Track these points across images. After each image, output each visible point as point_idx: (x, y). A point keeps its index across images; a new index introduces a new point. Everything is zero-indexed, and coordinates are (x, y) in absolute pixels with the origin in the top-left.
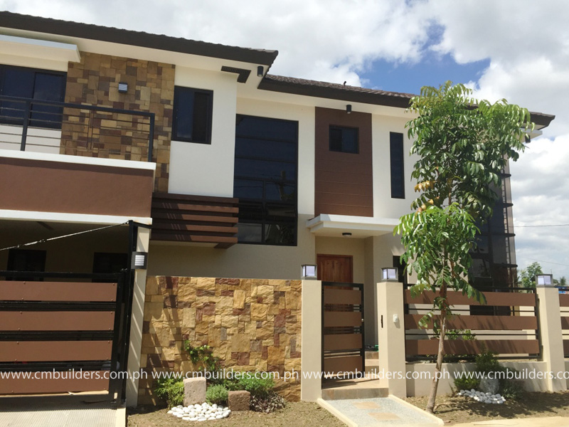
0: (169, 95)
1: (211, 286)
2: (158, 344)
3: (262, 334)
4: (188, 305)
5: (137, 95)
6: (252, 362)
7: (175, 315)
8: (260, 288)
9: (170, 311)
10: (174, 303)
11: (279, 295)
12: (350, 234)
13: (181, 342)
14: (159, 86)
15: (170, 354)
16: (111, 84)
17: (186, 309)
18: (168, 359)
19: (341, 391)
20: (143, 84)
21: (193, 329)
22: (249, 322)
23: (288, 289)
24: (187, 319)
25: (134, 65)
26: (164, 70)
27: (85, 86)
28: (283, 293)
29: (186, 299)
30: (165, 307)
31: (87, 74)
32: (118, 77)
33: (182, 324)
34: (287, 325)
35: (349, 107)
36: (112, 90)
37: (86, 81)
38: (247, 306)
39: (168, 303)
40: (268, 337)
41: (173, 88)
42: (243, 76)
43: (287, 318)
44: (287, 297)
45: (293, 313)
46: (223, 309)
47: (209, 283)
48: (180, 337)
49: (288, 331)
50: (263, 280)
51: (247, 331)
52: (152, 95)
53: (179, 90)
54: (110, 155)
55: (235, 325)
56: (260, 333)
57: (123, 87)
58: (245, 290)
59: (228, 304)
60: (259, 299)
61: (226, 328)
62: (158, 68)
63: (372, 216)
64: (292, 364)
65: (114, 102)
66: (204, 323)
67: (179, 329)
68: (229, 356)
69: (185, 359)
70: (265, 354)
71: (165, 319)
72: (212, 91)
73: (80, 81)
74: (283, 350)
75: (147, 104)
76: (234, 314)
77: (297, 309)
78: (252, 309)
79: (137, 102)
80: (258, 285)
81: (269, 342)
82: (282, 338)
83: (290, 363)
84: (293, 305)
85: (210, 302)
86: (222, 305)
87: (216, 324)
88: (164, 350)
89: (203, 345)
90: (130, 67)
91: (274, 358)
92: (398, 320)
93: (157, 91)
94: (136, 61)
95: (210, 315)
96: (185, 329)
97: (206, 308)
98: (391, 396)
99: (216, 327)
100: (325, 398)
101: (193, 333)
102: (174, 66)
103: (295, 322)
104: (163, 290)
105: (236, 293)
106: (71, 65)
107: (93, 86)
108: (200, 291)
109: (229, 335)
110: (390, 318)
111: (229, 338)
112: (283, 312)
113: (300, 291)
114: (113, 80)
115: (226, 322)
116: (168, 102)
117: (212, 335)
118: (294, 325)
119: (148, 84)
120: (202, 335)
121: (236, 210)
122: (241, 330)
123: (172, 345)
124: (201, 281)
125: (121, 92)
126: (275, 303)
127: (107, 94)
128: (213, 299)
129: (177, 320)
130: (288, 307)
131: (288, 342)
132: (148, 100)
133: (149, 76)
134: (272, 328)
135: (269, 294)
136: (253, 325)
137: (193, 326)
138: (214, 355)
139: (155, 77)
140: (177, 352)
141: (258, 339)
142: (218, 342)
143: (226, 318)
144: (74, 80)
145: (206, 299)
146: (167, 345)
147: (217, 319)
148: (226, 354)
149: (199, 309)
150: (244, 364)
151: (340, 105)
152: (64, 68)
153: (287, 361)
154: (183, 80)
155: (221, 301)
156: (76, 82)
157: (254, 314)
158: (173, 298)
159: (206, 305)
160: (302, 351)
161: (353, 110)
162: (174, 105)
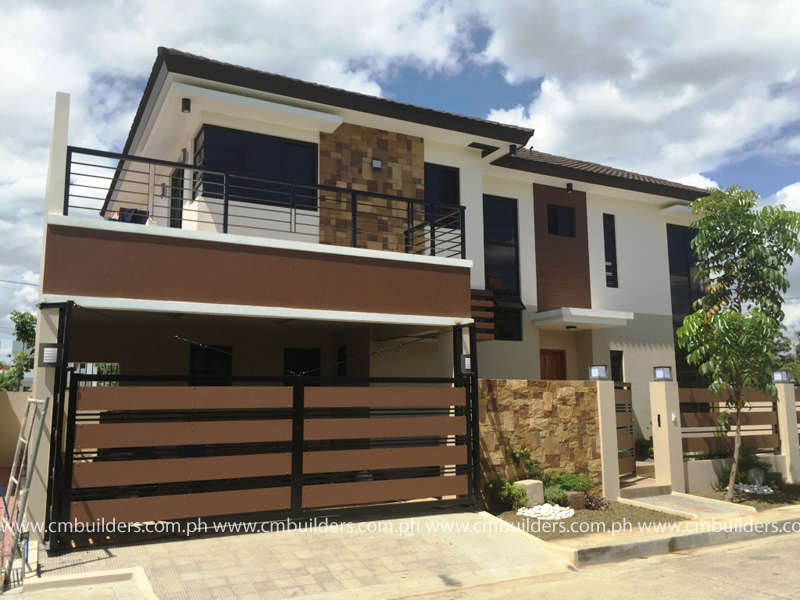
0: (419, 174)
1: (524, 389)
2: (486, 450)
3: (568, 436)
4: (506, 408)
5: (390, 173)
6: (562, 464)
7: (497, 418)
8: (564, 389)
9: (493, 414)
10: (495, 407)
11: (580, 396)
12: (575, 327)
13: (504, 447)
14: (410, 164)
15: (497, 458)
16: (364, 159)
17: (505, 413)
18: (495, 463)
19: (635, 490)
20: (394, 160)
21: (513, 432)
22: (557, 425)
23: (585, 390)
24: (508, 422)
25: (384, 137)
26: (413, 144)
27: (339, 161)
28: (582, 394)
29: (504, 402)
30: (488, 411)
31: (340, 147)
32: (370, 152)
33: (504, 427)
34: (587, 426)
35: (570, 186)
36: (365, 167)
37: (339, 156)
38: (554, 407)
39: (490, 407)
40: (574, 439)
41: (423, 166)
42: (487, 150)
43: (587, 418)
44: (586, 398)
45: (592, 415)
46: (536, 411)
47: (523, 385)
48: (503, 441)
49: (589, 433)
50: (566, 382)
51: (556, 434)
52: (404, 173)
53: (429, 167)
54: (369, 243)
55: (546, 428)
56: (567, 435)
57: (377, 164)
58: (552, 391)
59: (539, 407)
60: (564, 401)
61: (539, 430)
62: (407, 141)
63: (590, 307)
64: (594, 465)
65: (368, 181)
66: (521, 426)
67: (501, 433)
68: (544, 459)
69: (508, 463)
70: (572, 458)
71: (489, 423)
72: (458, 169)
73: (334, 155)
74: (586, 452)
75: (400, 183)
76: (545, 417)
77: (595, 410)
78: (558, 411)
79: (390, 181)
80: (562, 386)
81: (574, 444)
82: (584, 440)
83: (592, 464)
84: (592, 406)
85: (525, 405)
86: (534, 408)
87: (531, 427)
88: (491, 454)
89: (523, 448)
90: (379, 137)
91: (580, 459)
92: (676, 419)
93: (408, 168)
94: (386, 132)
95: (525, 418)
96: (507, 432)
97: (522, 411)
98: (674, 493)
99: (532, 430)
100: (622, 497)
101: (513, 437)
102: (422, 140)
103: (594, 424)
104: (485, 393)
105: (545, 395)
106: (323, 136)
107: (346, 162)
108: (517, 394)
109: (542, 437)
110: (669, 417)
111: (543, 441)
112: (585, 413)
113: (596, 392)
114: (365, 155)
115: (539, 425)
116: (419, 181)
117: (529, 438)
118: (593, 427)
119: (400, 160)
120: (520, 438)
122: (552, 432)
123: (497, 449)
124: (517, 384)
125: (376, 170)
126: (576, 405)
127: (360, 171)
128: (527, 402)
129: (500, 424)
130: (588, 409)
131: (590, 443)
132: (400, 178)
133: (400, 150)
134: (576, 430)
135: (571, 395)
136: (561, 427)
137: (512, 429)
138: (532, 458)
139: (405, 151)
140: (502, 456)
141: (566, 441)
142: (534, 445)
143: (539, 421)
144: (325, 154)
145: (521, 402)
146: (493, 449)
147: (531, 422)
148: (541, 456)
149: (516, 412)
150: (556, 466)
151: (560, 182)
152: (316, 140)
153: (590, 462)
154: (433, 156)
155: (534, 404)
156: (329, 156)
157: (561, 416)
158: (494, 401)
159: (522, 408)
160: (602, 452)
161: (574, 188)
162: (426, 185)
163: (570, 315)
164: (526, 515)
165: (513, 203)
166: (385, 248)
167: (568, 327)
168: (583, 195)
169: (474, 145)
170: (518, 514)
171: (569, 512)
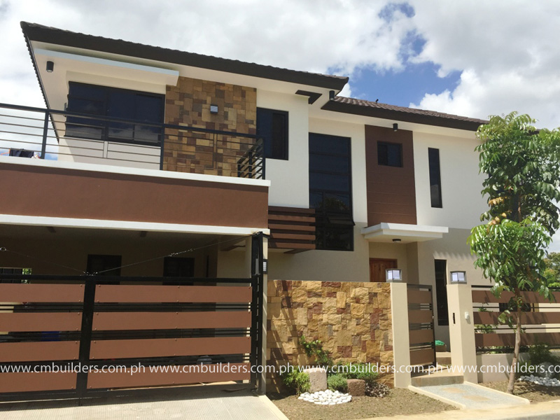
0: (252, 116)
1: (318, 289)
2: (279, 340)
3: (361, 330)
4: (300, 305)
5: (226, 116)
6: (354, 354)
7: (291, 313)
8: (357, 289)
9: (287, 310)
10: (289, 304)
11: (373, 296)
12: (400, 240)
13: (296, 338)
14: (244, 108)
15: (289, 348)
16: (204, 106)
17: (299, 309)
18: (287, 352)
19: (426, 379)
20: (230, 106)
21: (306, 326)
22: (350, 320)
23: (379, 290)
24: (301, 317)
25: (222, 88)
26: (247, 93)
27: (182, 107)
28: (376, 294)
29: (299, 300)
30: (283, 307)
31: (182, 96)
32: (209, 100)
33: (297, 322)
34: (380, 322)
35: (395, 125)
36: (204, 112)
37: (182, 103)
38: (348, 305)
39: (285, 304)
40: (366, 332)
41: (255, 110)
42: (313, 98)
43: (380, 315)
44: (379, 298)
45: (385, 312)
46: (329, 309)
47: (317, 286)
48: (296, 333)
49: (381, 328)
50: (360, 283)
51: (349, 328)
52: (238, 116)
53: (261, 111)
54: (205, 171)
55: (339, 323)
56: (360, 329)
57: (214, 109)
58: (345, 291)
59: (333, 304)
60: (357, 300)
61: (332, 325)
62: (242, 91)
63: (416, 224)
64: (386, 356)
65: (207, 123)
66: (315, 321)
67: (294, 327)
68: (336, 349)
69: (300, 353)
70: (364, 349)
71: (283, 318)
72: (288, 112)
73: (177, 103)
74: (378, 344)
75: (235, 124)
76: (338, 313)
77: (388, 308)
78: (352, 308)
79: (226, 122)
80: (356, 287)
81: (367, 337)
82: (377, 333)
83: (384, 355)
84: (384, 305)
85: (319, 303)
86: (327, 305)
87: (324, 321)
88: (283, 345)
89: (315, 340)
90: (218, 90)
91: (372, 351)
92: (469, 316)
93: (242, 112)
94: (223, 85)
95: (319, 314)
96: (300, 326)
97: (316, 308)
98: (466, 383)
99: (325, 325)
100: (414, 385)
101: (306, 330)
102: (255, 90)
103: (387, 320)
104: (280, 292)
105: (339, 294)
106: (168, 88)
107: (188, 107)
108: (310, 293)
109: (335, 331)
110: (462, 315)
111: (335, 334)
112: (377, 310)
113: (389, 293)
114: (205, 103)
115: (332, 320)
116: (252, 122)
117: (321, 331)
118: (386, 323)
119: (234, 106)
120: (313, 331)
121: (313, 220)
122: (344, 327)
123: (290, 340)
124: (310, 284)
125: (213, 113)
126: (369, 303)
127: (200, 115)
128: (320, 300)
129: (293, 318)
130: (380, 306)
131: (382, 337)
132: (235, 120)
133: (235, 98)
134: (369, 325)
135: (365, 295)
136: (354, 323)
137: (306, 324)
138: (324, 349)
139: (240, 99)
140: (294, 346)
141: (358, 335)
142: (327, 337)
143: (332, 317)
144: (171, 102)
145: (314, 300)
146: (286, 340)
147: (325, 317)
148: (333, 347)
149: (310, 308)
150: (348, 357)
151: (387, 123)
152: (163, 91)
153: (382, 353)
154: (264, 102)
155: (327, 302)
156: (174, 104)
157: (354, 313)
158: (288, 299)
159: (315, 305)
160: (393, 345)
161: (399, 128)
162: (257, 125)
163: (388, 229)
164: (305, 399)
165: (347, 141)
166: (220, 174)
167: (394, 240)
168: (409, 134)
169: (299, 92)
170: (300, 398)
171: (347, 398)
